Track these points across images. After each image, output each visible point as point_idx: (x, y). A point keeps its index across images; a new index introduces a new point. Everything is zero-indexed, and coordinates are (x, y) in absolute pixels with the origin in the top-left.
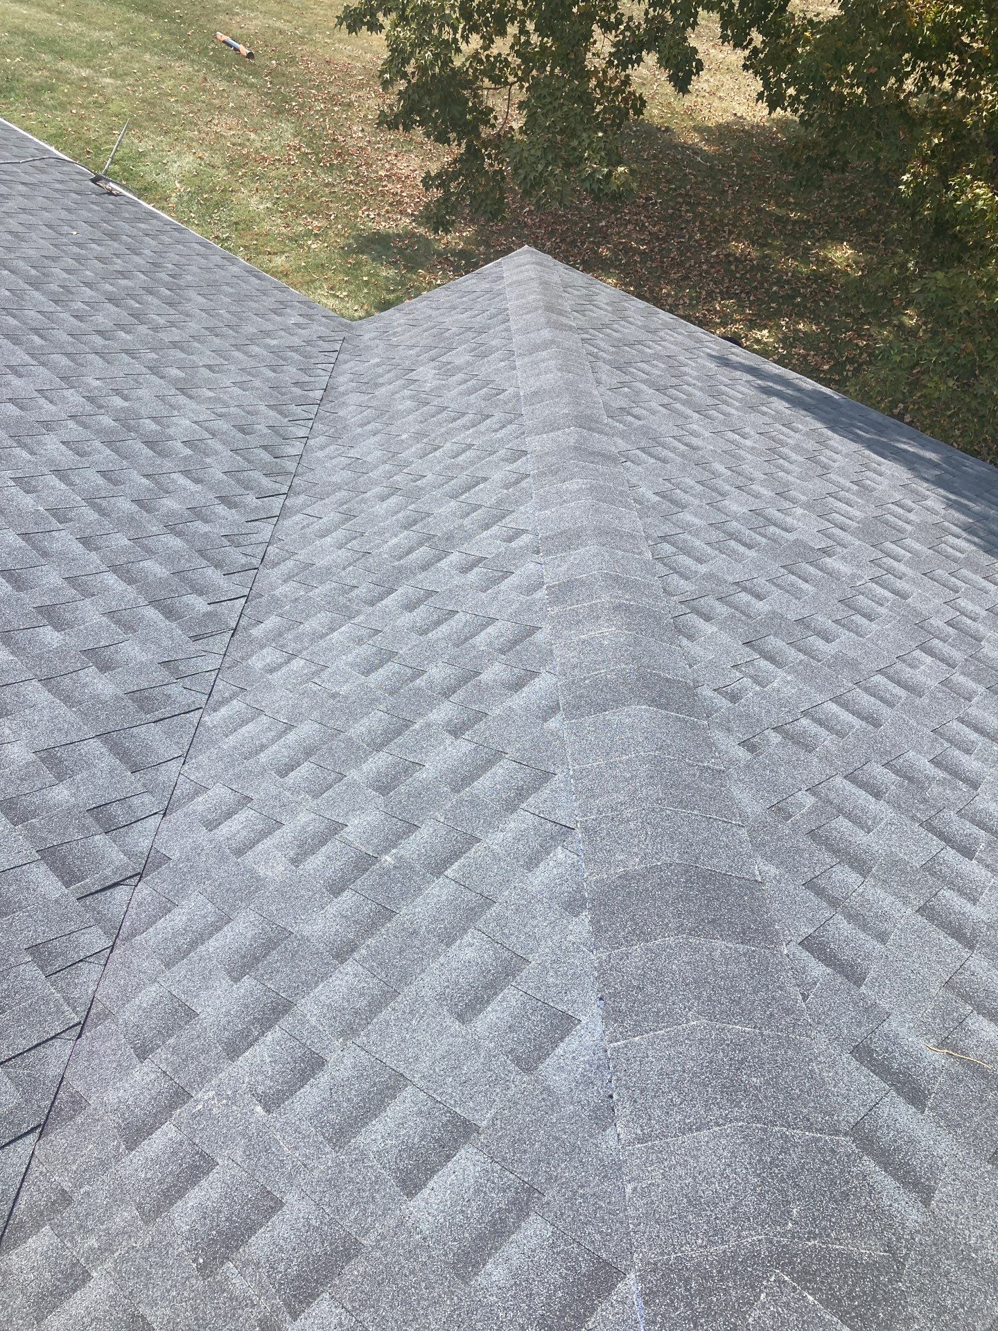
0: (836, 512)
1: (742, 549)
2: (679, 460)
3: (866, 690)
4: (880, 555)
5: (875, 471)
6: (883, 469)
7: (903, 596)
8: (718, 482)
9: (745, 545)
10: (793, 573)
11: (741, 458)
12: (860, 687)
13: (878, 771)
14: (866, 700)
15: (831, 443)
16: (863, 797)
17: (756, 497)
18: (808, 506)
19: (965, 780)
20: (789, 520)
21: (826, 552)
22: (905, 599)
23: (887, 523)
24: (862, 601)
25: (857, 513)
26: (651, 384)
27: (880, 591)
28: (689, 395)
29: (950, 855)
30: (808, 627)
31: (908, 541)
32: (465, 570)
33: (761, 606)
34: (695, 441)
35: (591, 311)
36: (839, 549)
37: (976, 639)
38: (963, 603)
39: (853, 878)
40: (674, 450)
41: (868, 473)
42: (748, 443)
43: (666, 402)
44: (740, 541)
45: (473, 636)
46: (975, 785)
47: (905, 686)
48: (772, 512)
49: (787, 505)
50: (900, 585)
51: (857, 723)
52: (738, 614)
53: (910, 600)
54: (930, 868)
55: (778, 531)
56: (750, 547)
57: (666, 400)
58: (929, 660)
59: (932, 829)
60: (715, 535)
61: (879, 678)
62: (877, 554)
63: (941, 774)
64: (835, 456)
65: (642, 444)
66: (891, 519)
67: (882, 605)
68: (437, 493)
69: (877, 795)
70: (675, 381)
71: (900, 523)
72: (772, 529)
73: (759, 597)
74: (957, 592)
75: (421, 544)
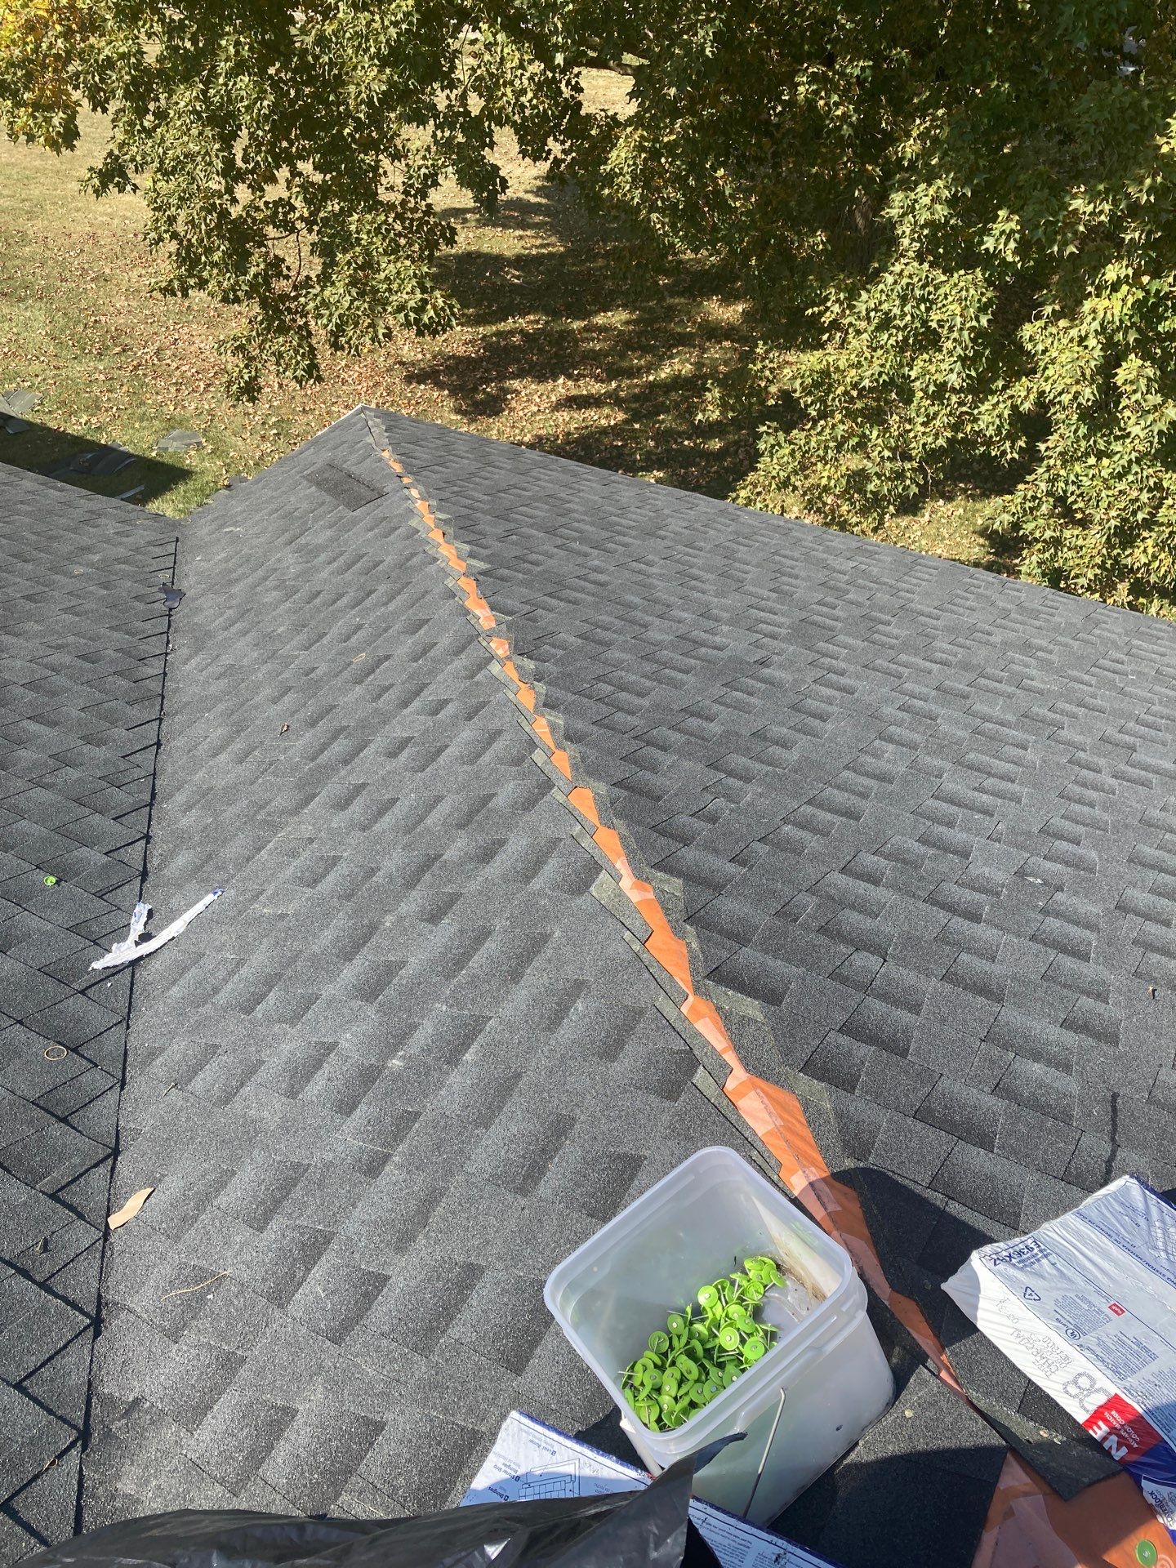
0: (762, 622)
1: (680, 676)
2: (590, 599)
3: (838, 787)
4: (817, 656)
5: (790, 576)
6: (796, 571)
7: (850, 691)
8: (638, 614)
9: (680, 671)
10: (736, 690)
11: (652, 587)
12: (831, 785)
13: (869, 860)
14: (840, 797)
15: (739, 555)
16: (862, 887)
17: (679, 622)
18: (732, 622)
19: (955, 852)
20: (718, 639)
21: (763, 663)
22: (853, 693)
23: (814, 623)
24: (812, 704)
25: (783, 620)
26: (539, 528)
27: (826, 691)
28: (581, 532)
29: (958, 923)
30: (765, 739)
31: (841, 638)
32: (393, 755)
33: (714, 728)
34: (602, 578)
35: (454, 462)
36: (775, 658)
37: (931, 719)
38: (908, 686)
39: (874, 961)
40: (583, 590)
41: (785, 579)
42: (654, 570)
43: (560, 543)
44: (674, 668)
45: (422, 820)
46: (965, 854)
47: (874, 777)
48: (697, 634)
49: (711, 624)
50: (844, 681)
51: (838, 820)
52: (693, 739)
53: (856, 695)
54: (944, 937)
55: (710, 651)
56: (687, 672)
57: (559, 542)
58: (891, 747)
59: (935, 903)
60: (649, 667)
61: (846, 774)
62: (812, 656)
63: (931, 851)
64: (747, 568)
65: (549, 590)
66: (819, 619)
67: (831, 704)
68: (338, 682)
69: (876, 882)
70: (563, 520)
71: (828, 621)
72: (703, 650)
73: (710, 719)
74: (900, 678)
75: (334, 738)
